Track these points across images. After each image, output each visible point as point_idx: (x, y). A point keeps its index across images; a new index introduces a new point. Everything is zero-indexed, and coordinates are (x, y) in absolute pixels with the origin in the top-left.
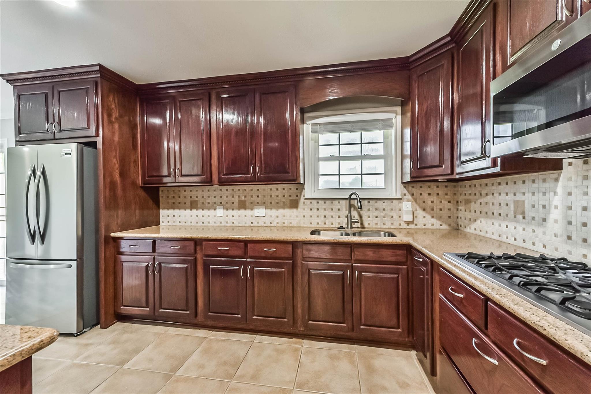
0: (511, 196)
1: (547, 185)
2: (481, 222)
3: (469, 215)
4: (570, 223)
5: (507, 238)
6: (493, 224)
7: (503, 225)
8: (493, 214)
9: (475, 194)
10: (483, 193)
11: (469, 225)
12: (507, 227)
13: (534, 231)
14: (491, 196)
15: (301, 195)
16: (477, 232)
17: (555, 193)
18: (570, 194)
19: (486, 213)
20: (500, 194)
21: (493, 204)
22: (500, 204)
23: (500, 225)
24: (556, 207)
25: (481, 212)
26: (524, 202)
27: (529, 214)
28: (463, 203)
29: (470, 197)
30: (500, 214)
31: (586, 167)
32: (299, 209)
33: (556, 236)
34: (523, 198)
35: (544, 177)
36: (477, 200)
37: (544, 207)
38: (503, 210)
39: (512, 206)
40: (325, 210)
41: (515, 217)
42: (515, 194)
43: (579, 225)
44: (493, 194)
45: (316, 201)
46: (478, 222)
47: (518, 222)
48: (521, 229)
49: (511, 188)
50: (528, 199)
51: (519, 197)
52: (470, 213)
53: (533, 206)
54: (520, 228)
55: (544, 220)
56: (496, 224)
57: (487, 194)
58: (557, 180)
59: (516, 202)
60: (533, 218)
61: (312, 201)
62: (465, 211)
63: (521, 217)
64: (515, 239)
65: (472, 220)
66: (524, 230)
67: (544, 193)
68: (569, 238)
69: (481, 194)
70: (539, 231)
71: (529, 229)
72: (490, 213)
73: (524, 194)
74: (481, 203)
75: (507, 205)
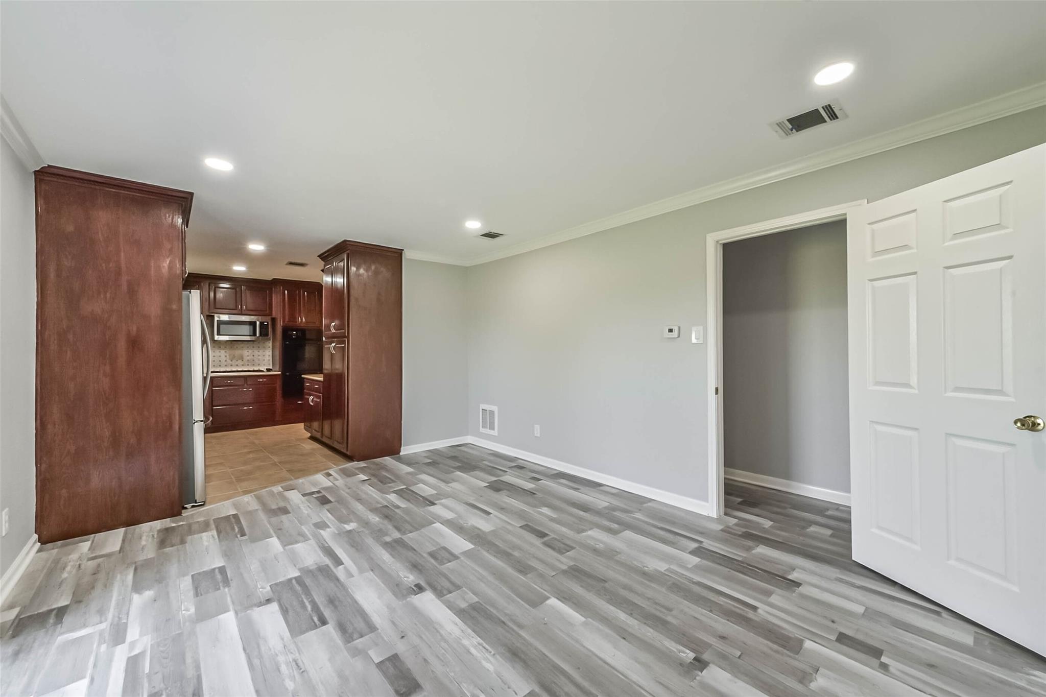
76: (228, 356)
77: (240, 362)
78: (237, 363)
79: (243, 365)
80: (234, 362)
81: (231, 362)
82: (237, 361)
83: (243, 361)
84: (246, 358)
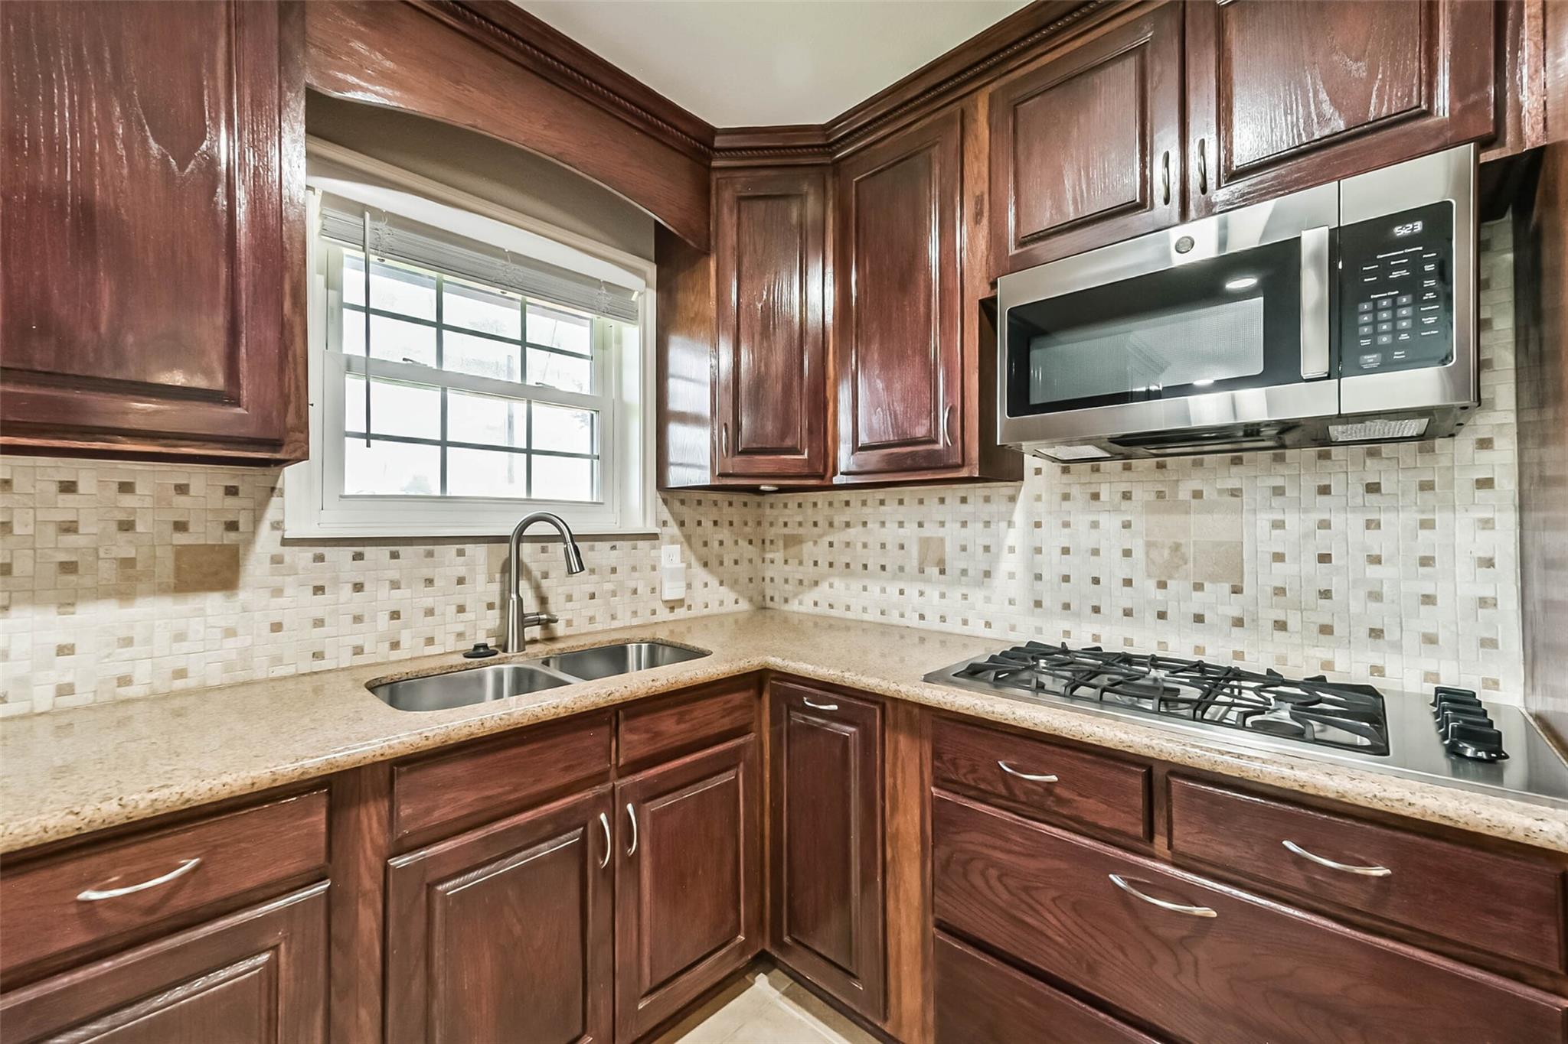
0: (911, 530)
1: (992, 507)
2: (831, 586)
3: (793, 571)
4: (1038, 577)
5: (902, 616)
6: (865, 589)
7: (893, 590)
8: (865, 566)
9: (815, 524)
10: (839, 520)
11: (796, 595)
12: (902, 592)
13: (965, 597)
14: (860, 528)
15: (256, 521)
16: (824, 609)
17: (1010, 524)
18: (1038, 525)
19: (848, 565)
20: (883, 524)
21: (865, 546)
22: (883, 546)
23: (883, 590)
24: (1012, 550)
25: (831, 565)
26: (942, 540)
27: (954, 564)
28: (781, 543)
29: (801, 531)
30: (883, 568)
31: (1066, 478)
32: (243, 595)
33: (1011, 602)
34: (940, 532)
35: (987, 492)
36: (821, 536)
37: (987, 549)
38: (893, 558)
39: (914, 550)
40: (395, 585)
41: (921, 571)
42: (921, 525)
43: (1057, 579)
44: (865, 524)
45: (350, 551)
46: (824, 586)
47: (928, 581)
48: (936, 594)
49: (911, 511)
50: (952, 535)
51: (931, 531)
52: (801, 568)
53: (964, 549)
54: (932, 593)
55: (987, 574)
56: (874, 589)
57: (848, 525)
58: (1013, 499)
59: (925, 543)
60: (964, 572)
61: (326, 551)
62: (786, 562)
63: (936, 570)
64: (922, 617)
65: (805, 582)
66: (943, 596)
67: (987, 524)
68: (1038, 604)
69: (831, 524)
70: (977, 596)
71: (955, 594)
72: (856, 566)
73: (942, 524)
74: (831, 544)
75: (902, 547)
76: (1139, 553)
77: (1216, 600)
78: (1197, 602)
79: (1239, 623)
80: (1180, 597)
81: (1160, 594)
82: (1198, 587)
83: (1237, 590)
84: (1261, 578)
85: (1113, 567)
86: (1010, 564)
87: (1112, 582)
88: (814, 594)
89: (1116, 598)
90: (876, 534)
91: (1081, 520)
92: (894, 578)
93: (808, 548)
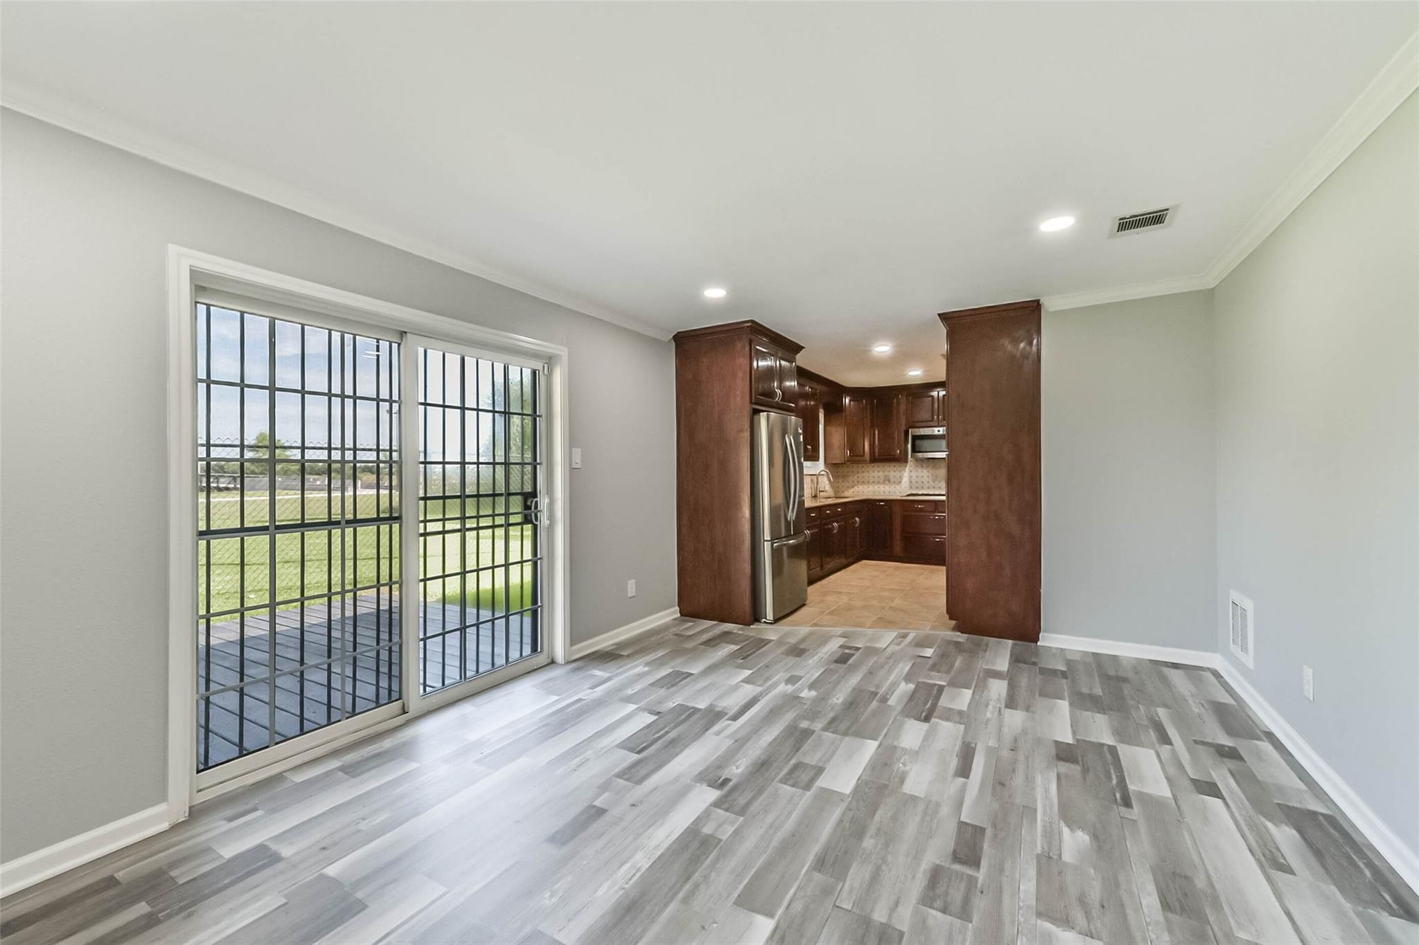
0: (881, 473)
1: (900, 468)
3: (845, 485)
4: (912, 482)
5: (879, 493)
7: (876, 487)
8: (869, 482)
9: (852, 472)
10: (860, 471)
11: (846, 490)
12: (879, 488)
13: (895, 487)
14: (867, 472)
16: (856, 493)
18: (911, 472)
19: (863, 482)
20: (873, 471)
21: (868, 476)
22: (873, 477)
23: (874, 488)
24: (906, 477)
25: (858, 482)
27: (892, 480)
28: (841, 477)
29: (848, 474)
30: (873, 482)
35: (899, 465)
37: (899, 476)
38: (876, 480)
39: (882, 478)
41: (884, 482)
42: (884, 472)
44: (869, 471)
46: (856, 488)
47: (885, 484)
48: (888, 487)
49: (880, 468)
50: (891, 474)
51: (887, 473)
52: (848, 483)
53: (894, 476)
55: (900, 480)
56: (870, 485)
57: (863, 472)
58: (906, 466)
59: (885, 476)
60: (895, 482)
63: (887, 482)
64: (884, 493)
67: (899, 472)
68: (911, 488)
70: (898, 487)
71: (893, 487)
72: (866, 482)
73: (888, 471)
74: (857, 476)
75: (879, 477)
85: (925, 479)
86: (905, 480)
87: (925, 482)
88: (852, 490)
89: (927, 485)
90: (872, 474)
91: (920, 471)
92: (877, 484)
93: (851, 479)
